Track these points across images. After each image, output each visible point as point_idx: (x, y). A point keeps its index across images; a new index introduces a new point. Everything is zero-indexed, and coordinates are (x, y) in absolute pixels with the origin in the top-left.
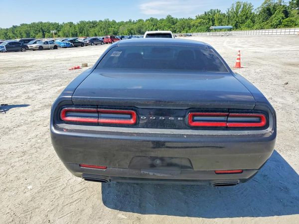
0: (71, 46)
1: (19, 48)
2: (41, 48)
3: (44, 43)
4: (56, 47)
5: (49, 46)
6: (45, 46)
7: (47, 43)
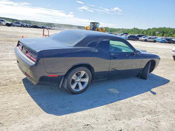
0: (165, 42)
1: (134, 39)
2: (146, 41)
3: (149, 38)
4: (155, 41)
5: (151, 40)
6: (148, 40)
7: (150, 38)
